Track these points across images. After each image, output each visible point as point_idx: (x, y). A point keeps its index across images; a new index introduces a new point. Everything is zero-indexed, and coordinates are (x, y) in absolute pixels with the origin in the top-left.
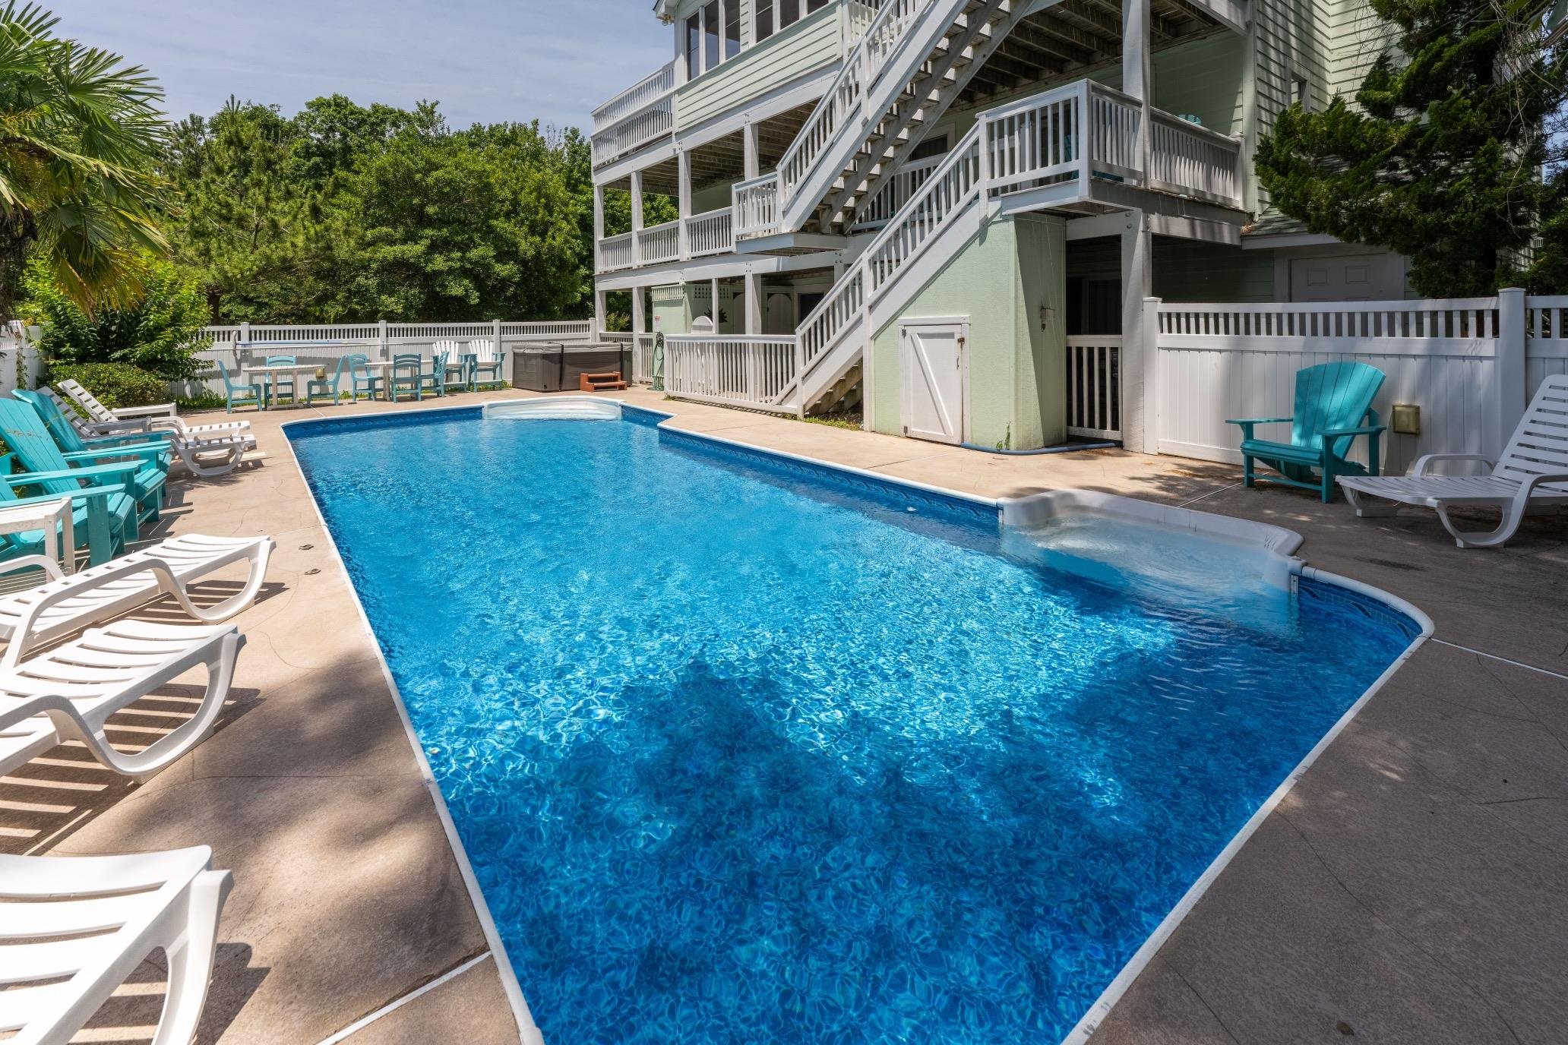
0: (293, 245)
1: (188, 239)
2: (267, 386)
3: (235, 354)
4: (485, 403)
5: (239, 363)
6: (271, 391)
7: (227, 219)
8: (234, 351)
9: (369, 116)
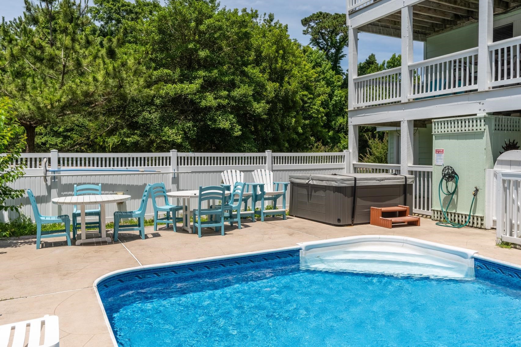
0: (95, 80)
1: (11, 78)
2: (75, 216)
3: (46, 180)
4: (302, 245)
5: (49, 189)
6: (79, 220)
7: (40, 60)
8: (45, 177)
9: (134, 7)
